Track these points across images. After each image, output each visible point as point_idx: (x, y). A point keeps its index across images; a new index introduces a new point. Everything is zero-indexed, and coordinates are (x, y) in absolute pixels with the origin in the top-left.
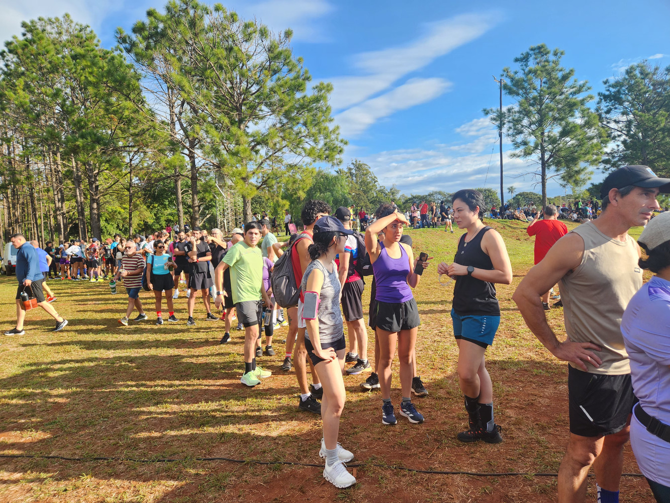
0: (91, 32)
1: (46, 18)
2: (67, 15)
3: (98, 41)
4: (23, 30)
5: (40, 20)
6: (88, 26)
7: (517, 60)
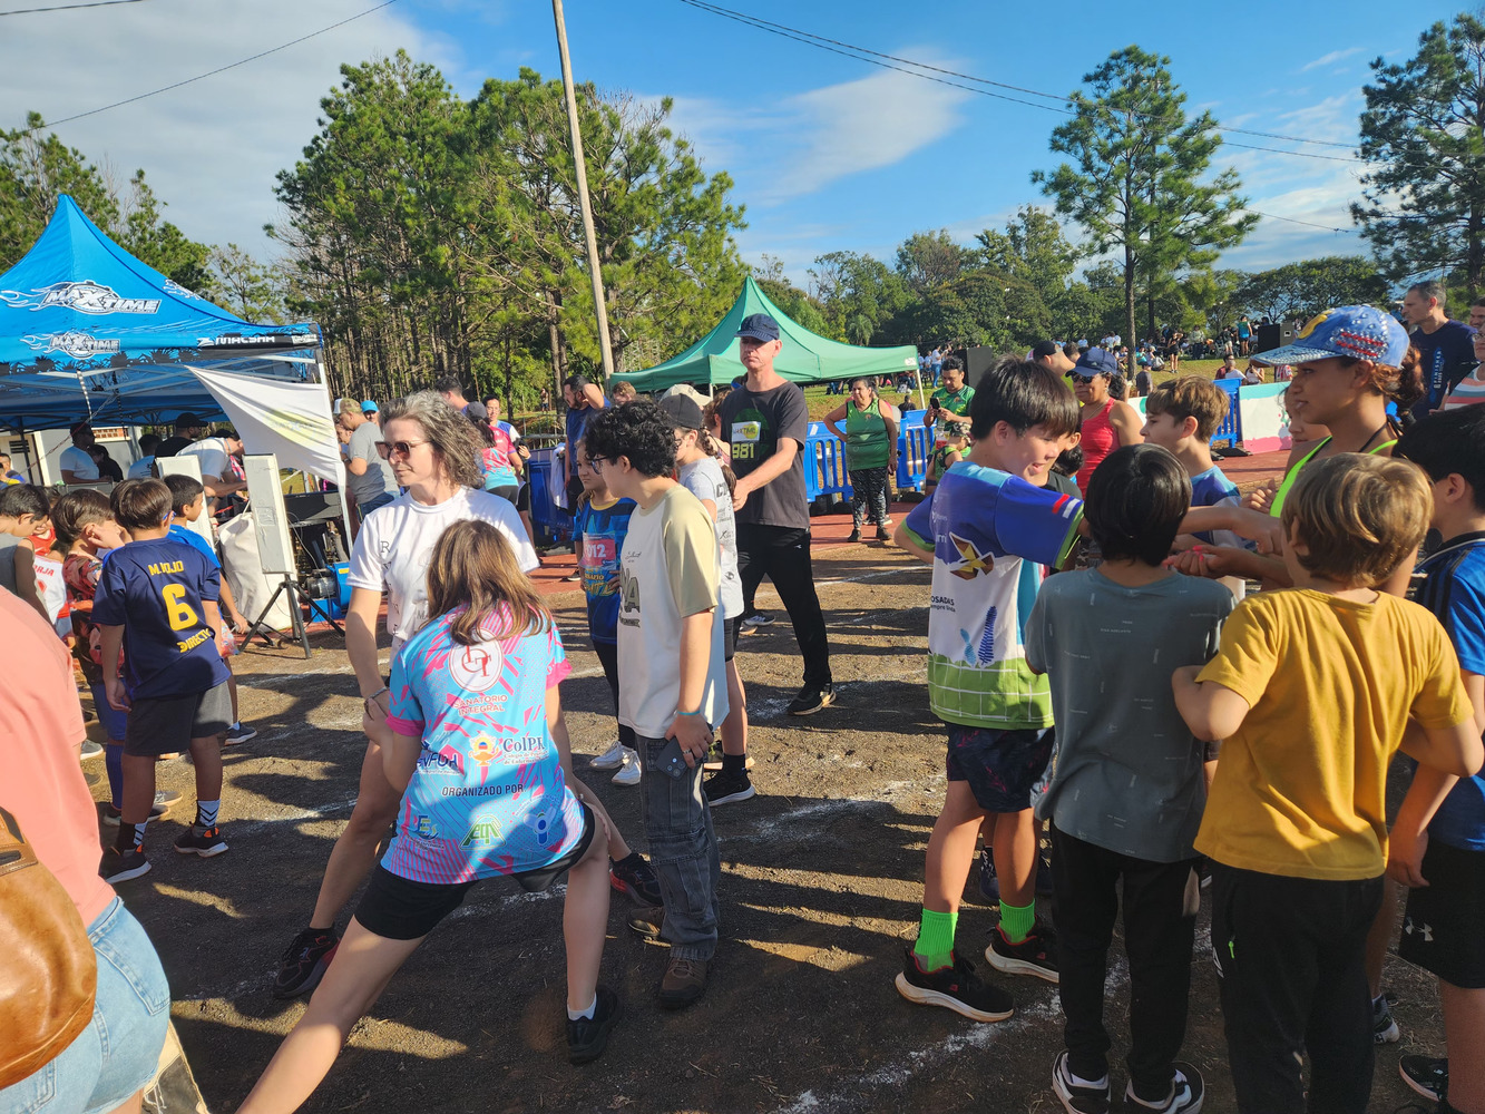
0: (438, 74)
1: (371, 64)
2: (400, 53)
3: (450, 87)
4: (343, 78)
5: (363, 67)
6: (432, 67)
7: (1088, 79)
